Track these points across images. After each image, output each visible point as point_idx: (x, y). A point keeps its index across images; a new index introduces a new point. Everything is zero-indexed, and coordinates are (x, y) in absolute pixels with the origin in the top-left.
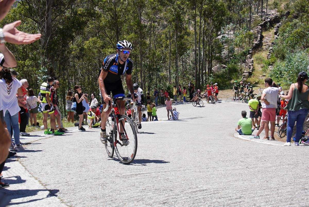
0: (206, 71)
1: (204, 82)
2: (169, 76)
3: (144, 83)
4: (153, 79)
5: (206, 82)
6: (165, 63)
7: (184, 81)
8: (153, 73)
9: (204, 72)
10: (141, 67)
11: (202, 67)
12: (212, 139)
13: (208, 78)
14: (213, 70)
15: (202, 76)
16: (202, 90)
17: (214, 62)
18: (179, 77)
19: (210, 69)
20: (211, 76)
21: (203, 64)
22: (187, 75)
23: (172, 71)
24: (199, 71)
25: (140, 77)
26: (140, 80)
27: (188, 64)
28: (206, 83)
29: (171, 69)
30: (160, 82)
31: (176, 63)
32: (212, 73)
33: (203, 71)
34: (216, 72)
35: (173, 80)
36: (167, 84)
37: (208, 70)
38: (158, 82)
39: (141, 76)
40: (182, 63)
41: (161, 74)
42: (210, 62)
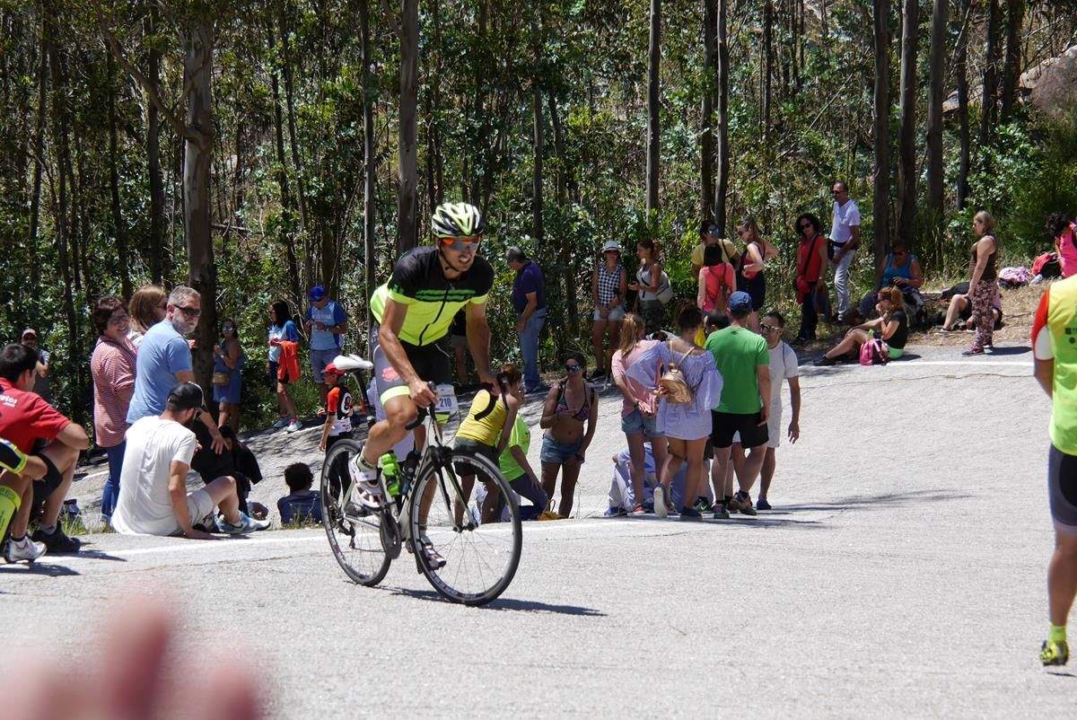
0: (963, 99)
1: (952, 190)
2: (648, 137)
3: (432, 191)
4: (506, 163)
5: (965, 190)
6: (611, 18)
7: (778, 182)
8: (503, 109)
9: (950, 104)
10: (407, 52)
11: (937, 61)
12: (1006, 690)
13: (989, 157)
14: (1027, 91)
15: (934, 139)
16: (932, 267)
17: (1035, 24)
18: (735, 144)
19: (1003, 83)
20: (1006, 146)
21: (941, 35)
22: (806, 133)
23: (674, 95)
24: (910, 97)
25: (395, 139)
26: (395, 164)
27: (812, 35)
28: (963, 204)
29: (664, 72)
30: (567, 182)
31: (710, 22)
32: (1023, 117)
33: (939, 97)
34: (1055, 111)
35: (682, 176)
36: (629, 204)
37: (987, 93)
38: (548, 184)
39: (406, 128)
40: (758, 28)
41: (575, 116)
42: (1005, 27)
